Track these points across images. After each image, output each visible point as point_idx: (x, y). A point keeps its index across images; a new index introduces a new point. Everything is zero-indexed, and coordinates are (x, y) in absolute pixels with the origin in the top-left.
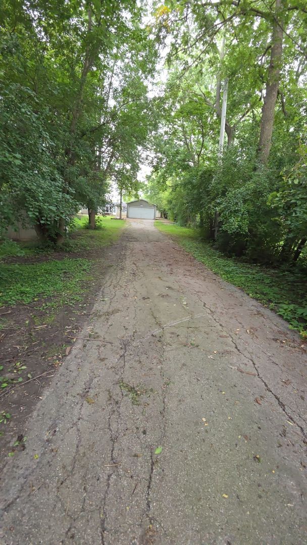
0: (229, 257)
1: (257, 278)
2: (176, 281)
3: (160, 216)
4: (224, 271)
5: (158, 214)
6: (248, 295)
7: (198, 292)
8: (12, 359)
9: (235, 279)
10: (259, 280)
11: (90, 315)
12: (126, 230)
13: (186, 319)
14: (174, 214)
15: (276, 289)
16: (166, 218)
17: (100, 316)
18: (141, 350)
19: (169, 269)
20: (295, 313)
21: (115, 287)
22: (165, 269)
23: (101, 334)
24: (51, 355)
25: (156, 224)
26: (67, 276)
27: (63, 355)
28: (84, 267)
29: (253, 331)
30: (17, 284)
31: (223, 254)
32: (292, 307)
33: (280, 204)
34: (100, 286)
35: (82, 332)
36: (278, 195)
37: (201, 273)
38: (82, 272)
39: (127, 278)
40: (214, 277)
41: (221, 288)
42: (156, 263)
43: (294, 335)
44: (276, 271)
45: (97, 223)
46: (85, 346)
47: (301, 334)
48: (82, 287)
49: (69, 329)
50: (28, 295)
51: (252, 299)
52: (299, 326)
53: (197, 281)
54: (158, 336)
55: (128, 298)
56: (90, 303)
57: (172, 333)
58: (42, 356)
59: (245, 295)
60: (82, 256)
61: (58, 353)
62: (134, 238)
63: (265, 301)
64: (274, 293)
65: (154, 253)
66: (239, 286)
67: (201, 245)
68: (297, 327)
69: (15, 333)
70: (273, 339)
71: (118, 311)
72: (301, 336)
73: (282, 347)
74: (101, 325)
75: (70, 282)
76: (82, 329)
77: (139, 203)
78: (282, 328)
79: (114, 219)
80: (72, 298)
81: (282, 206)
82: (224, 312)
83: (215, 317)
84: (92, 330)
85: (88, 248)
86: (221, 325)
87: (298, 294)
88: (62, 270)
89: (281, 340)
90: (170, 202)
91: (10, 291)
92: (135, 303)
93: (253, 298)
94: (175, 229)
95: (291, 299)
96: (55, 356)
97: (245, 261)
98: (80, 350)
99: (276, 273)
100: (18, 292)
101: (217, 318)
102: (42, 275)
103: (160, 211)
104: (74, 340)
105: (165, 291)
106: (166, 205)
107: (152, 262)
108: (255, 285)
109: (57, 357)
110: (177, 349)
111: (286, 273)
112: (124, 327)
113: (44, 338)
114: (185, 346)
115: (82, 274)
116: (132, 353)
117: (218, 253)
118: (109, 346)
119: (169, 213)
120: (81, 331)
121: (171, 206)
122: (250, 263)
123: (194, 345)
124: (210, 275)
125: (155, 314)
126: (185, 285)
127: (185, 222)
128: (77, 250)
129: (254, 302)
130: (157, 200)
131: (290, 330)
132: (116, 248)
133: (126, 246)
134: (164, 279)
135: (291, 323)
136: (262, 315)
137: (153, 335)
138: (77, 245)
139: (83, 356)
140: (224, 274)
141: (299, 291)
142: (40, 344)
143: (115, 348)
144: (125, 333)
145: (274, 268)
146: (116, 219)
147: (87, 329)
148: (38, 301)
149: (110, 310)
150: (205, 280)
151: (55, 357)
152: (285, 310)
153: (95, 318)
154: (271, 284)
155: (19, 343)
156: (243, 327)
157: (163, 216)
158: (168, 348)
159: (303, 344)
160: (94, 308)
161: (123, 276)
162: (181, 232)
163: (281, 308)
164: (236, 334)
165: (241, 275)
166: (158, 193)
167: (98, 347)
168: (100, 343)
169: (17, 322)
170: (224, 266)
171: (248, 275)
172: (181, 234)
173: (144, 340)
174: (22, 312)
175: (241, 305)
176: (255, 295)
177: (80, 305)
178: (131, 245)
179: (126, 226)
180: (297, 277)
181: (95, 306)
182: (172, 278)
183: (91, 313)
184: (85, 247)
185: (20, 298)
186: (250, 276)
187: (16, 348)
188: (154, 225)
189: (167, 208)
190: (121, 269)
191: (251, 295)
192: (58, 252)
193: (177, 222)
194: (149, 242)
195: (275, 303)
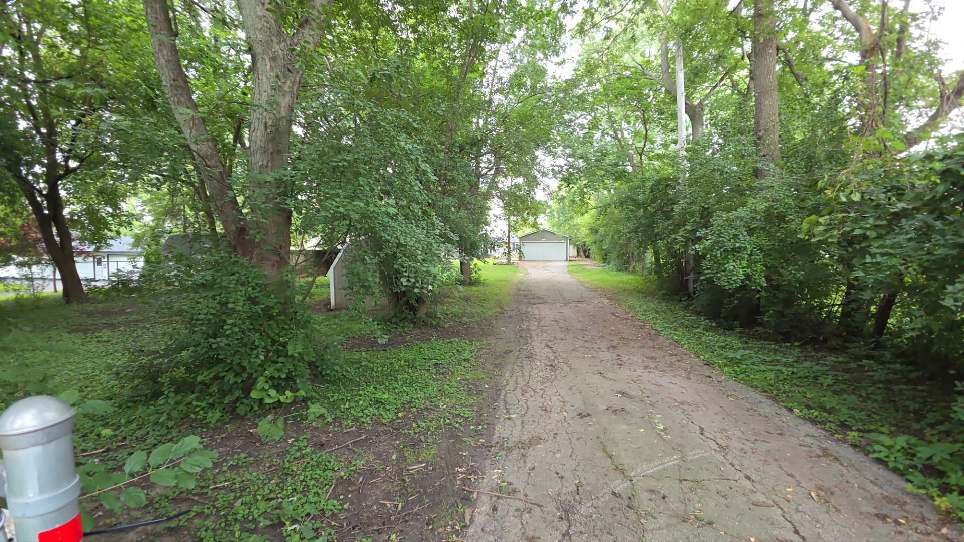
0: (728, 330)
1: (801, 374)
2: (632, 380)
3: (576, 254)
4: (726, 358)
5: (573, 252)
6: (790, 410)
7: (682, 403)
8: (383, 527)
9: (752, 377)
10: (807, 377)
11: (491, 446)
12: (522, 283)
13: (673, 461)
14: (602, 250)
15: (853, 399)
16: (588, 257)
17: (510, 449)
18: (599, 523)
19: (614, 356)
20: (914, 455)
21: (524, 392)
22: (607, 355)
23: (519, 485)
24: (442, 523)
25: (571, 269)
26: (442, 371)
27: (462, 524)
28: (466, 355)
29: (826, 495)
30: (369, 386)
31: (714, 324)
32: (901, 441)
33: (831, 237)
34: (497, 391)
35: (485, 481)
36: (821, 220)
37: (676, 363)
38: (464, 364)
39: (540, 374)
40: (707, 371)
41: (728, 396)
42: (586, 345)
43: (922, 507)
44: (841, 359)
45: (474, 274)
46: (495, 509)
47: (937, 503)
48: (470, 393)
49: (462, 473)
50: (387, 407)
51: (801, 421)
52: (928, 486)
53: (675, 381)
54: (624, 496)
55: (552, 415)
56: (487, 424)
57: (652, 491)
58: (428, 525)
59: (784, 411)
60: (457, 334)
61: (452, 519)
62: (538, 298)
63: (833, 425)
64: (849, 408)
65: (579, 326)
66: (766, 392)
67: (664, 306)
68: (924, 488)
69: (378, 476)
70: (877, 516)
71: (539, 439)
72: (937, 509)
73: (901, 533)
74: (515, 468)
75: (448, 383)
76: (485, 474)
77: (539, 235)
78: (889, 491)
79: (498, 264)
80: (457, 412)
81: (835, 240)
82: (746, 448)
83: (728, 457)
84: (501, 476)
85: (466, 319)
86: (748, 478)
87: (906, 410)
88: (430, 360)
89: (894, 517)
90: (593, 231)
91: (361, 400)
92: (566, 424)
93: (804, 418)
94: (609, 277)
95: (894, 422)
96: (448, 525)
97: (765, 336)
98: (487, 517)
99: (842, 363)
100: (371, 401)
101: (736, 462)
102: (402, 370)
103: (575, 245)
104: (475, 495)
105: (618, 401)
106: (586, 236)
107: (580, 343)
108: (800, 389)
109: (453, 528)
110: (669, 526)
111: (865, 362)
112: (558, 474)
113: (425, 489)
114: (684, 521)
115: (465, 367)
116: (582, 529)
117: (704, 322)
118: (537, 510)
119: (593, 249)
120: (483, 478)
121: (598, 237)
122: (777, 342)
123: (702, 521)
124: (698, 368)
125: (608, 449)
126: (653, 388)
127: (624, 265)
128: (448, 324)
129: (808, 428)
130: (569, 228)
131: (908, 494)
132: (510, 317)
133: (527, 312)
134: (609, 375)
135: (910, 477)
136: (836, 458)
137: (614, 494)
138: (447, 314)
139: (495, 530)
140: (726, 365)
141: (907, 403)
142: (420, 501)
143: (550, 518)
144: (560, 486)
145: (832, 350)
146: (501, 264)
147: (492, 476)
148: (404, 417)
149: (525, 438)
150: (689, 378)
151: (449, 529)
152: (889, 447)
153: (502, 453)
154: (836, 388)
155: (388, 496)
156: (799, 484)
157: (582, 254)
158: (651, 525)
159: (944, 525)
160: (496, 435)
161: (536, 371)
162: (620, 281)
163: (877, 442)
164: (788, 501)
165: (763, 368)
166: (572, 218)
167: (519, 513)
168: (521, 505)
169: (379, 456)
170: (723, 348)
171: (778, 367)
172: (621, 285)
173: (599, 503)
174: (383, 437)
175: (781, 434)
176: (805, 411)
177: (472, 427)
178: (536, 312)
179: (520, 276)
180: (895, 372)
181: (497, 428)
182: (624, 374)
183: (493, 443)
184: (460, 318)
185: (376, 412)
186: (784, 369)
187: (385, 505)
188: (569, 272)
189: (588, 240)
190: (528, 357)
191: (796, 411)
192: (419, 328)
193: (609, 263)
194: (566, 304)
195: (859, 430)
